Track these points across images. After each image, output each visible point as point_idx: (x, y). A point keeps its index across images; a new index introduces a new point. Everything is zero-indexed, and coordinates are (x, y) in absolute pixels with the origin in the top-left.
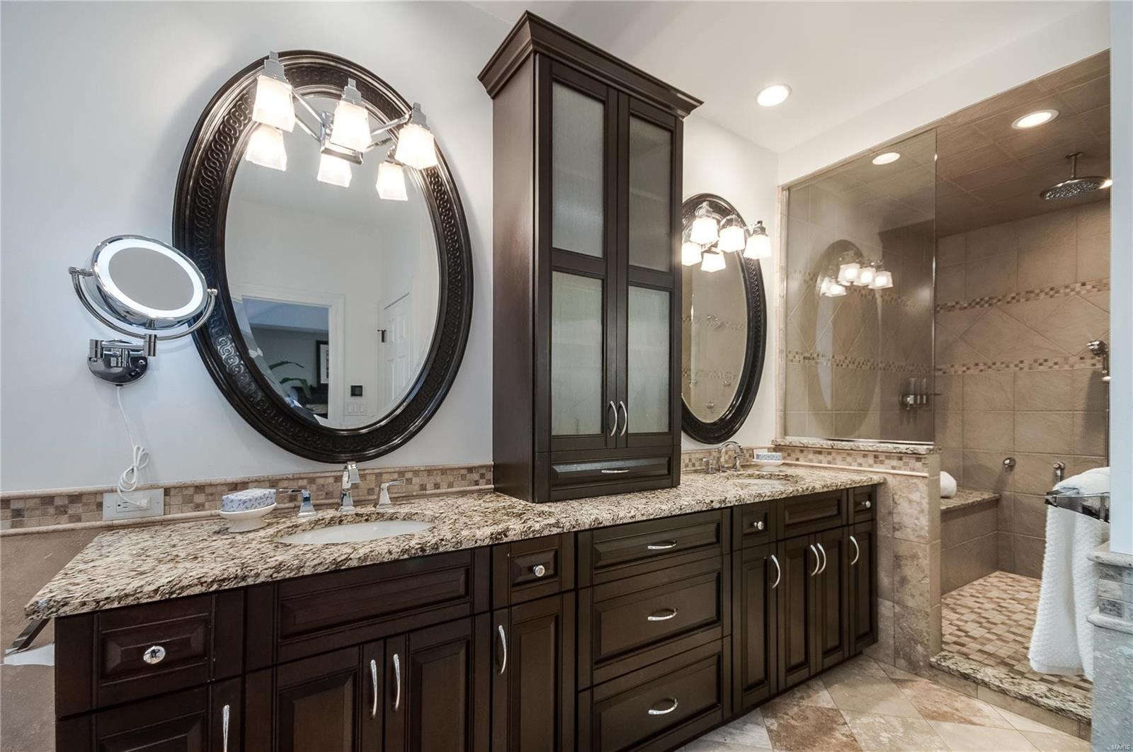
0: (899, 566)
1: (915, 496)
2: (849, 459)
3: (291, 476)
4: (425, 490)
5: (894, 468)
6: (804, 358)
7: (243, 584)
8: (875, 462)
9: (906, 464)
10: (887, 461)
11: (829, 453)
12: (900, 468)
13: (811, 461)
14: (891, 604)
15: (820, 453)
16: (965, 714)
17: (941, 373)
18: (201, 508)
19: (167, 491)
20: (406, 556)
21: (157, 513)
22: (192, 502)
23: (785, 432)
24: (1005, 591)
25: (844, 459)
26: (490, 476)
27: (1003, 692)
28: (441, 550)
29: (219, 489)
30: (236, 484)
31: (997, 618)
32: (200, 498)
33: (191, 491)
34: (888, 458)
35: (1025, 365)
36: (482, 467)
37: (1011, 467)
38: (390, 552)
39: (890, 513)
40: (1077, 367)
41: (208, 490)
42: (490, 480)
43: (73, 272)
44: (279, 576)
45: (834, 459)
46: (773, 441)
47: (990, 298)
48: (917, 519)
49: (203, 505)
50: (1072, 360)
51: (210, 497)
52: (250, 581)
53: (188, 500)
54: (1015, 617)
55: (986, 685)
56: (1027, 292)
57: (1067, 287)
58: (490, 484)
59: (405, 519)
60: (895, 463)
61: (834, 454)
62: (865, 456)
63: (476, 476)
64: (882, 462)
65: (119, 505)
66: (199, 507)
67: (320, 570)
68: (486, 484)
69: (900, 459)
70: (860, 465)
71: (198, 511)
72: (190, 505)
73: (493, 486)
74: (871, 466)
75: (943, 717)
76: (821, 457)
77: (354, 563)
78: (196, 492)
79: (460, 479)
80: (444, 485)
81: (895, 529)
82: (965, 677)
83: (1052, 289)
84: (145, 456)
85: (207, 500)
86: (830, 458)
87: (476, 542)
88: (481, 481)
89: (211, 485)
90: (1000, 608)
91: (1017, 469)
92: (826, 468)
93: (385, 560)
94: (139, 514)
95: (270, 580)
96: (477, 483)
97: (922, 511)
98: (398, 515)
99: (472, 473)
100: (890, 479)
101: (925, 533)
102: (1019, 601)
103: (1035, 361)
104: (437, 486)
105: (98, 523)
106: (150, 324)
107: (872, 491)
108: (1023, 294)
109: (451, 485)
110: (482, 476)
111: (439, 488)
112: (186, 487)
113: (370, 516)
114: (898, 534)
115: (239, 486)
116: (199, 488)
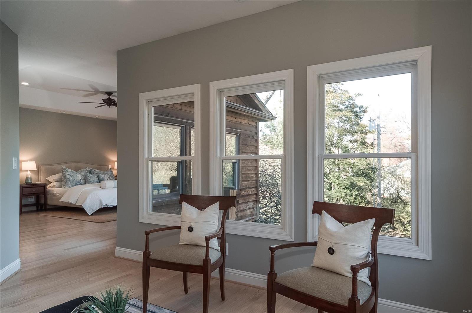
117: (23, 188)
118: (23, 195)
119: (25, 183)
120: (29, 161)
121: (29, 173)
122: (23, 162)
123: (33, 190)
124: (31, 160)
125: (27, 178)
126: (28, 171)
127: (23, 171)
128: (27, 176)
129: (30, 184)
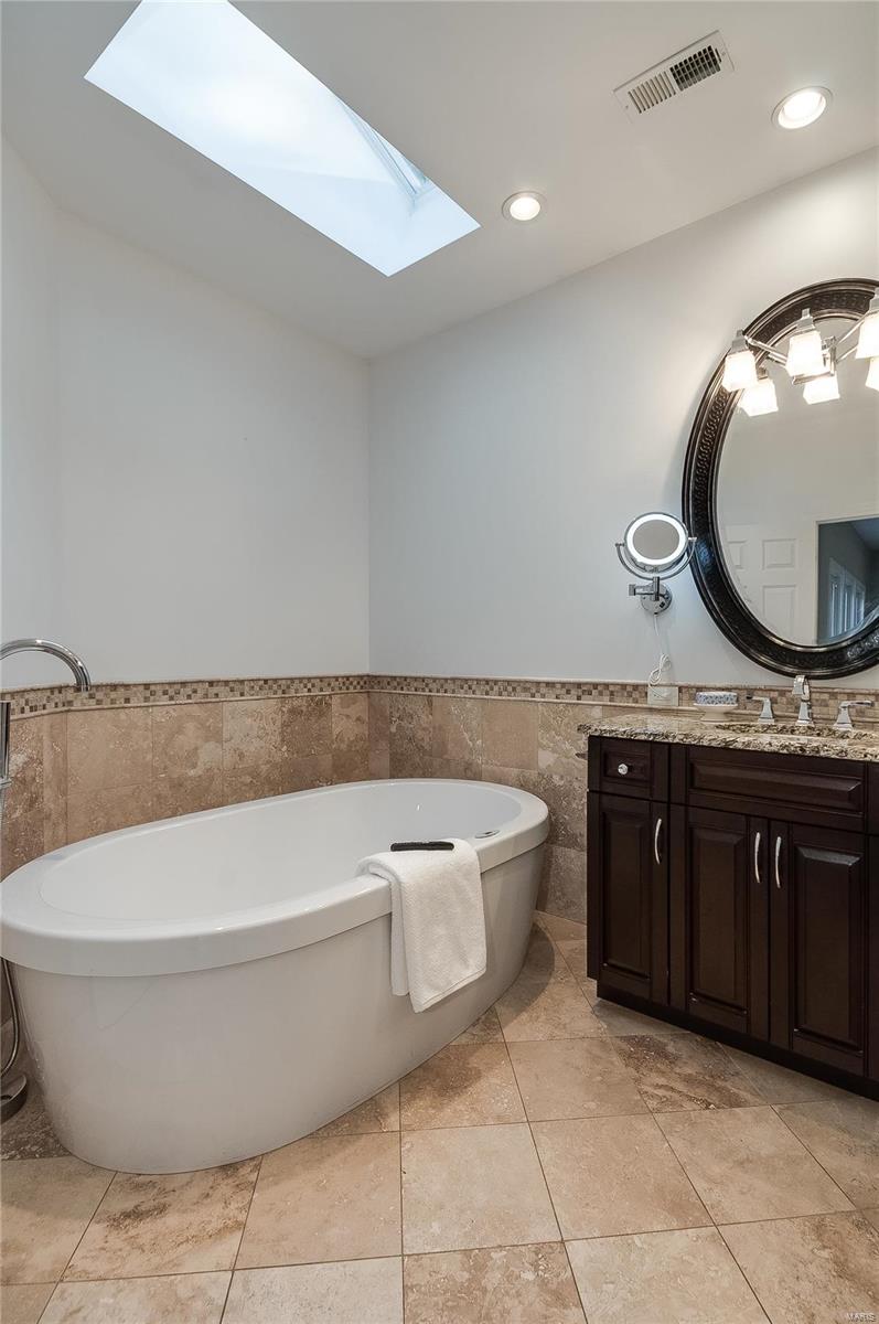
3: (763, 688)
7: (666, 741)
19: (680, 689)
20: (785, 751)
21: (674, 704)
28: (822, 754)
33: (694, 691)
38: (770, 744)
43: (617, 545)
44: (687, 741)
52: (670, 740)
53: (692, 697)
65: (656, 695)
67: (714, 744)
77: (740, 746)
84: (668, 663)
87: (865, 756)
93: (766, 750)
94: (665, 704)
98: (849, 734)
105: (645, 706)
106: (655, 569)
112: (692, 688)
116: (699, 689)
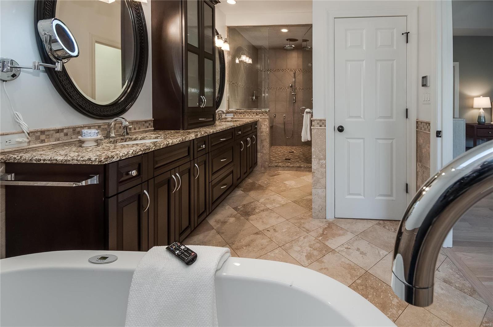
0: (262, 143)
1: (266, 123)
2: (249, 115)
3: (82, 126)
4: (131, 130)
5: (261, 116)
6: (233, 83)
8: (256, 115)
9: (264, 115)
10: (259, 115)
11: (244, 113)
12: (262, 116)
13: (238, 116)
14: (260, 154)
15: (241, 113)
16: (278, 174)
17: (259, 90)
18: (44, 141)
21: (25, 146)
22: (39, 139)
23: (229, 108)
24: (275, 150)
25: (248, 115)
26: (152, 124)
27: (283, 167)
28: (186, 140)
29: (52, 132)
30: (58, 130)
31: (276, 155)
32: (43, 137)
33: (39, 134)
34: (259, 113)
35: (278, 89)
36: (150, 121)
37: (275, 116)
39: (260, 129)
40: (287, 90)
41: (47, 133)
42: (152, 126)
45: (245, 115)
46: (226, 111)
47: (270, 70)
48: (266, 129)
49: (45, 140)
50: (287, 88)
51: (47, 137)
53: (38, 138)
54: (279, 154)
55: (280, 166)
56: (278, 69)
57: (285, 70)
58: (152, 127)
59: (141, 140)
60: (261, 115)
61: (245, 114)
62: (254, 113)
63: (147, 124)
64: (258, 115)
65: (7, 142)
66: (43, 141)
68: (151, 128)
69: (262, 113)
70: (252, 116)
71: (42, 143)
72: (39, 141)
73: (153, 128)
74: (255, 116)
75: (274, 175)
76: (241, 115)
78: (41, 134)
79: (142, 126)
80: (137, 128)
81: (261, 133)
82: (276, 166)
83: (282, 69)
85: (46, 138)
86: (244, 115)
87: (192, 138)
88: (149, 126)
89: (48, 131)
90: (276, 154)
91: (276, 117)
92: (243, 118)
94: (17, 146)
95: (154, 150)
96: (148, 127)
97: (267, 127)
98: (138, 138)
99: (146, 123)
100: (260, 119)
101: (268, 133)
102: (279, 151)
103: (280, 88)
104: (135, 129)
107: (256, 123)
108: (277, 69)
109: (139, 129)
110: (150, 124)
111: (135, 130)
113: (126, 139)
114: (262, 134)
115: (60, 131)
116: (43, 132)
117: (478, 129)
118: (477, 137)
119: (477, 123)
120: (481, 97)
121: (482, 111)
122: (475, 98)
123: (489, 133)
124: (485, 95)
125: (479, 117)
126: (481, 108)
127: (474, 108)
128: (479, 114)
129: (483, 124)
